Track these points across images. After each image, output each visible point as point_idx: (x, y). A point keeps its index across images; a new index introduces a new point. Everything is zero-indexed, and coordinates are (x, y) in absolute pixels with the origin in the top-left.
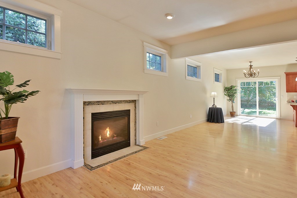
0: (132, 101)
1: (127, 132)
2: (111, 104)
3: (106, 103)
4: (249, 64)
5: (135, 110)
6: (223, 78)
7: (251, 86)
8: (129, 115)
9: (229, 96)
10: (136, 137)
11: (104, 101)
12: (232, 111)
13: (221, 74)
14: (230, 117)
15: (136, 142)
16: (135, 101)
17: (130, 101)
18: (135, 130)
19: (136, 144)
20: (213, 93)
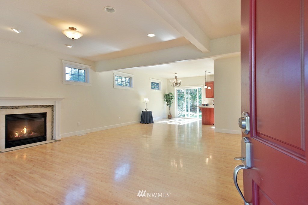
0: (49, 106)
1: (43, 130)
2: (25, 108)
3: (20, 107)
4: (175, 75)
5: (52, 113)
6: (162, 86)
7: (181, 93)
8: (46, 117)
9: (167, 101)
10: (53, 133)
11: (19, 106)
12: (169, 114)
13: (160, 83)
14: (168, 119)
15: (53, 138)
16: (53, 106)
17: (46, 106)
18: (52, 128)
19: (52, 139)
20: (145, 99)
